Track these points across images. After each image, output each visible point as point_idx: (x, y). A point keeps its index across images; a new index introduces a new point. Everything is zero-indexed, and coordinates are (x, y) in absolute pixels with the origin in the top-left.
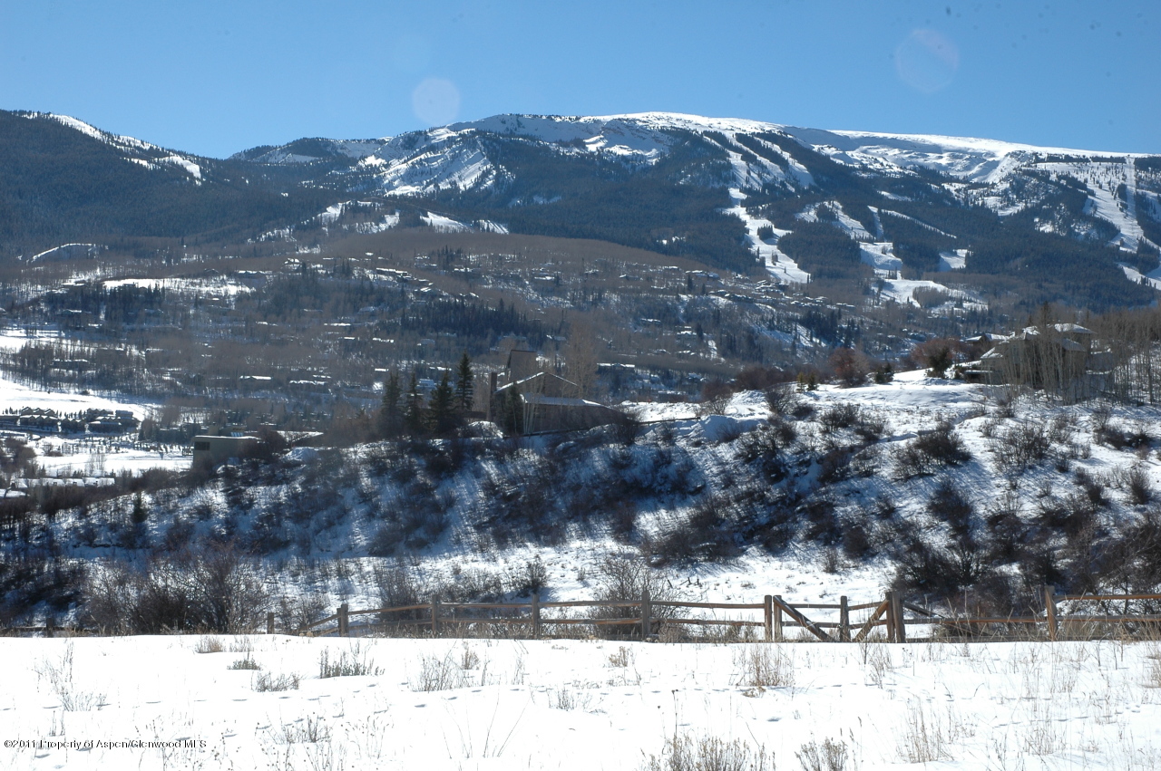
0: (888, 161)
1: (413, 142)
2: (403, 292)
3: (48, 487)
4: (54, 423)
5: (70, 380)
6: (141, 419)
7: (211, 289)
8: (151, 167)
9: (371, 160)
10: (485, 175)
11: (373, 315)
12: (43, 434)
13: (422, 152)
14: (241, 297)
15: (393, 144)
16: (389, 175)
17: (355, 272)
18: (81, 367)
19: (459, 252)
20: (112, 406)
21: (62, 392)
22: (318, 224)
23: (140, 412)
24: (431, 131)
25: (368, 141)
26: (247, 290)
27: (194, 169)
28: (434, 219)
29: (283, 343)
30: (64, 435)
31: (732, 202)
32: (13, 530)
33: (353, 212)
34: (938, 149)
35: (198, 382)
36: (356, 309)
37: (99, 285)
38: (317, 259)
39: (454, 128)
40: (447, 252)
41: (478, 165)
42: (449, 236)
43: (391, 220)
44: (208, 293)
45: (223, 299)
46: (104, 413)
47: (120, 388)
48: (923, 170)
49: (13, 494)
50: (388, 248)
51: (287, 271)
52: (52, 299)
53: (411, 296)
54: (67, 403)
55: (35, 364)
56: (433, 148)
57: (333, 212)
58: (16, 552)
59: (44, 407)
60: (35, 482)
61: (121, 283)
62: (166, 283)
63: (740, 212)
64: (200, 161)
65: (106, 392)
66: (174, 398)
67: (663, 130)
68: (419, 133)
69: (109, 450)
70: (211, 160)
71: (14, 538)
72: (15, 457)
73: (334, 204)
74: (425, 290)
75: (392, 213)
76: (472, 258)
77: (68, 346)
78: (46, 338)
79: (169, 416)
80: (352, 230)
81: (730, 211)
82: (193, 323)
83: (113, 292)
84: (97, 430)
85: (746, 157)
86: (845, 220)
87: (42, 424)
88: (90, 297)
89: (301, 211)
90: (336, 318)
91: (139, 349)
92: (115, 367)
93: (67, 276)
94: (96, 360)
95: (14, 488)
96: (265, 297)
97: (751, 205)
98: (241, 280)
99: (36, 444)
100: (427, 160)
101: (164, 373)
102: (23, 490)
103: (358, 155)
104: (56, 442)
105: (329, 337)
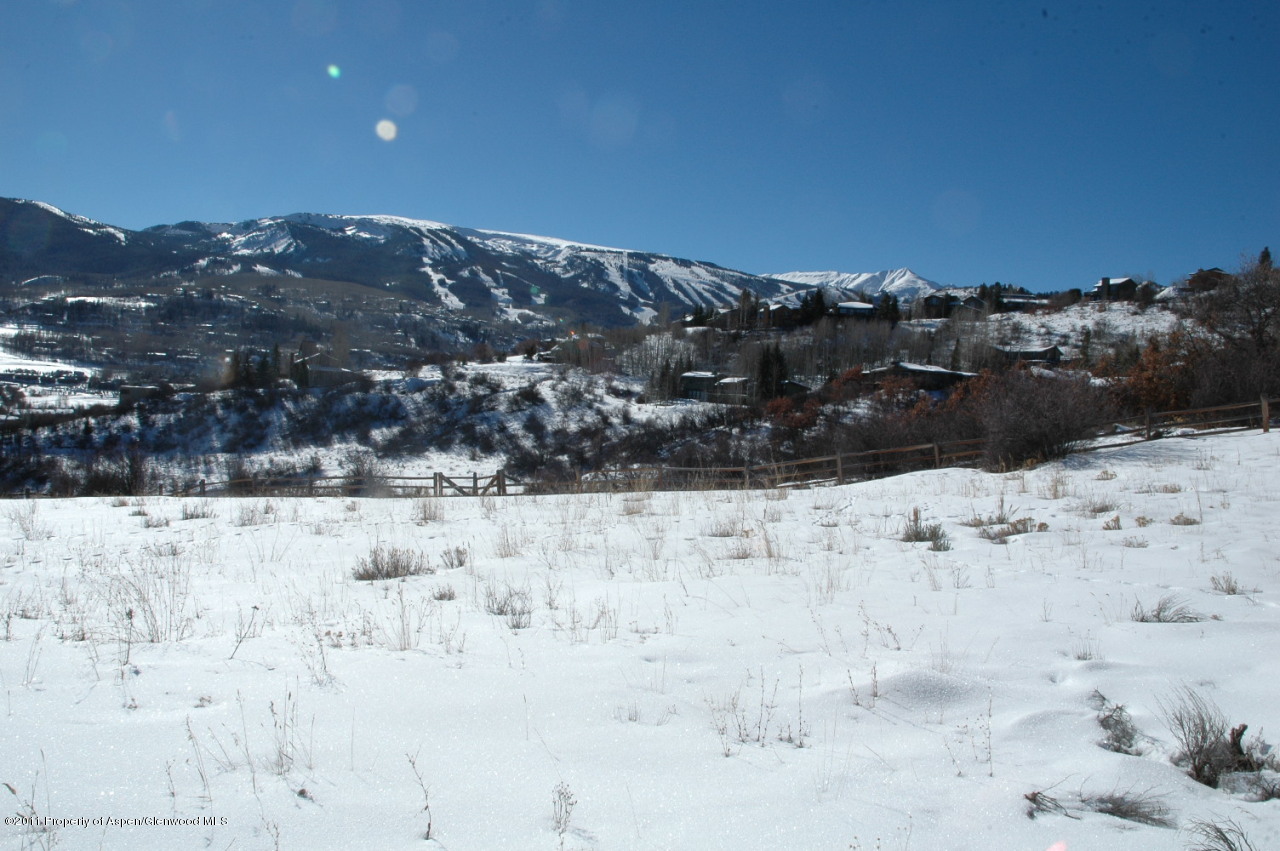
0: (506, 247)
1: (247, 226)
2: (242, 309)
3: (33, 415)
4: (36, 378)
5: (46, 354)
6: (89, 376)
7: (130, 304)
8: (95, 233)
9: (225, 235)
10: (289, 245)
11: (225, 321)
12: (29, 384)
13: (254, 231)
14: (148, 309)
15: (238, 226)
16: (235, 243)
17: (215, 296)
18: (53, 347)
19: (274, 287)
20: (71, 369)
21: (40, 360)
22: (193, 270)
23: (88, 372)
24: (260, 219)
25: (223, 224)
26: (152, 305)
27: (121, 236)
28: (259, 268)
29: (172, 335)
30: (43, 385)
31: (424, 265)
32: (11, 438)
33: (214, 263)
34: (532, 242)
35: (123, 356)
36: (215, 317)
37: (63, 300)
38: (193, 289)
39: (273, 219)
40: (267, 287)
41: (285, 240)
42: (268, 278)
43: (236, 268)
44: (129, 306)
45: (139, 309)
46: (67, 372)
47: (77, 359)
48: (524, 253)
49: (11, 418)
50: (234, 283)
51: (175, 294)
52: (33, 307)
53: (247, 310)
54: (44, 367)
55: (24, 344)
56: (260, 230)
57: (203, 262)
58: (13, 451)
59: (29, 368)
60: (25, 411)
61: (77, 299)
62: (103, 300)
63: (429, 270)
64: (125, 232)
65: (68, 361)
66: (108, 365)
67: (388, 225)
68: (252, 221)
69: (70, 394)
70: (131, 231)
71: (11, 443)
72: (12, 397)
73: (203, 258)
74: (255, 307)
75: (236, 264)
76: (281, 290)
77: (44, 334)
78: (30, 329)
79: (106, 375)
80: (213, 273)
81: (423, 269)
82: (120, 323)
83: (72, 304)
84: (62, 382)
85: (432, 241)
86: (483, 276)
87: (30, 378)
88: (58, 307)
89: (185, 263)
90: (204, 321)
91: (88, 336)
92: (74, 347)
93: (43, 295)
94: (61, 343)
95: (12, 414)
96: (162, 309)
97: (434, 267)
98: (148, 299)
99: (25, 390)
100: (257, 236)
101: (102, 350)
102: (17, 416)
103: (217, 231)
104: (38, 389)
105: (200, 332)
